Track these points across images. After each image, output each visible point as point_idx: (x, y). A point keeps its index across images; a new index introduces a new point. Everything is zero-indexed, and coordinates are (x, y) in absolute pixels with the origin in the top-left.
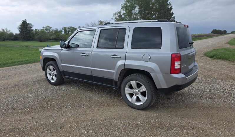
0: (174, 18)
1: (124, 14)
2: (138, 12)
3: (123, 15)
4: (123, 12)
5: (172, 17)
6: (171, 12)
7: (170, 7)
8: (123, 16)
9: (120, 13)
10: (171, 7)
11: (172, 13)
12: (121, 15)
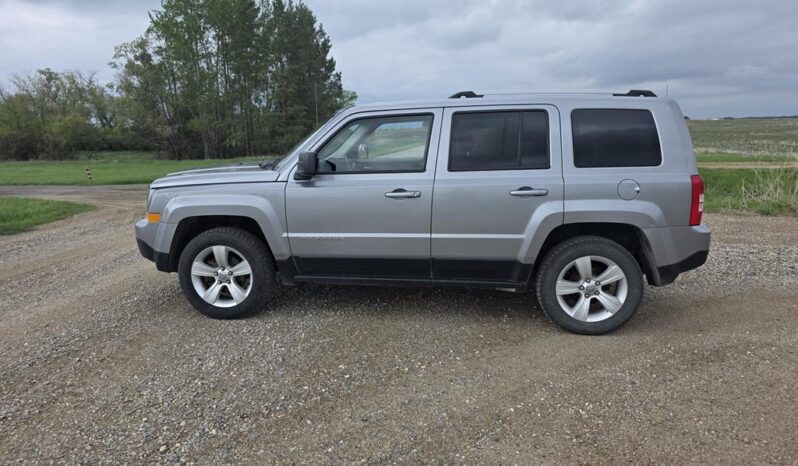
0: (338, 76)
1: (159, 51)
2: (213, 47)
3: (157, 53)
4: (156, 43)
5: (334, 73)
6: (328, 58)
7: (322, 40)
8: (159, 58)
9: (142, 44)
10: (327, 41)
11: (332, 60)
12: (150, 56)
